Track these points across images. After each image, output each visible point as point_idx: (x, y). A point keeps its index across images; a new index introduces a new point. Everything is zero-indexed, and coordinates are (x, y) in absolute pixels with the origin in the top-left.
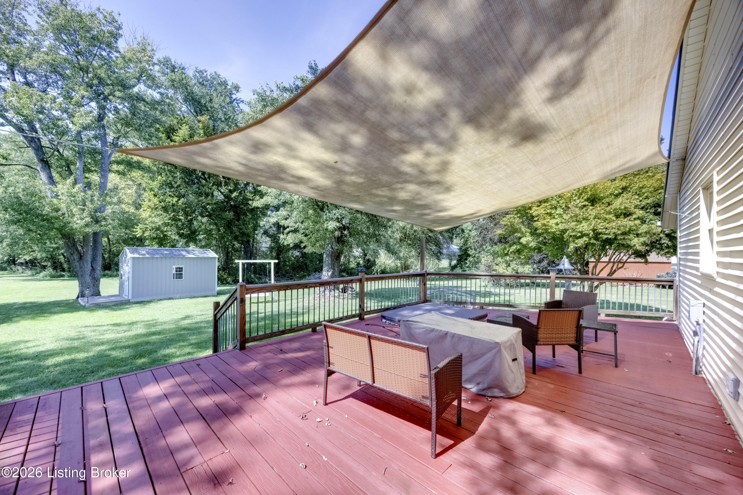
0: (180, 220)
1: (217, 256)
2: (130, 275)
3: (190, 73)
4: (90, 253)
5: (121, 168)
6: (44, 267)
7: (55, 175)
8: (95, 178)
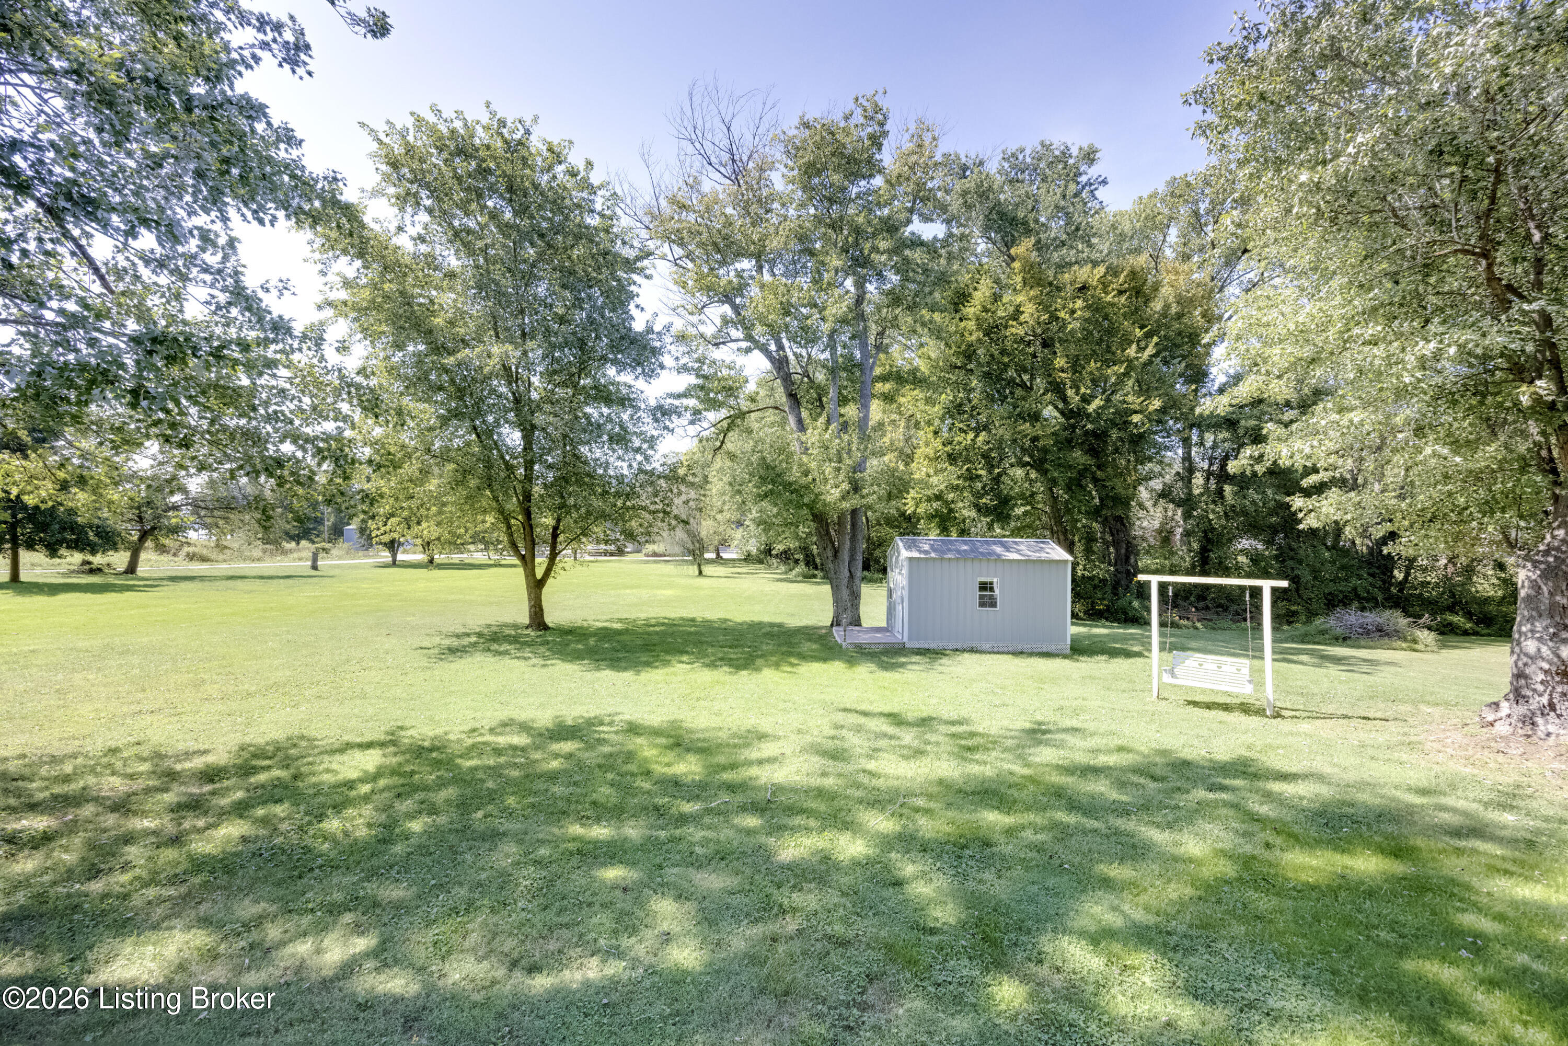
0: (978, 477)
1: (1070, 558)
2: (906, 592)
3: (992, 167)
4: (847, 544)
5: (887, 387)
6: (797, 562)
7: (805, 414)
8: (851, 411)
